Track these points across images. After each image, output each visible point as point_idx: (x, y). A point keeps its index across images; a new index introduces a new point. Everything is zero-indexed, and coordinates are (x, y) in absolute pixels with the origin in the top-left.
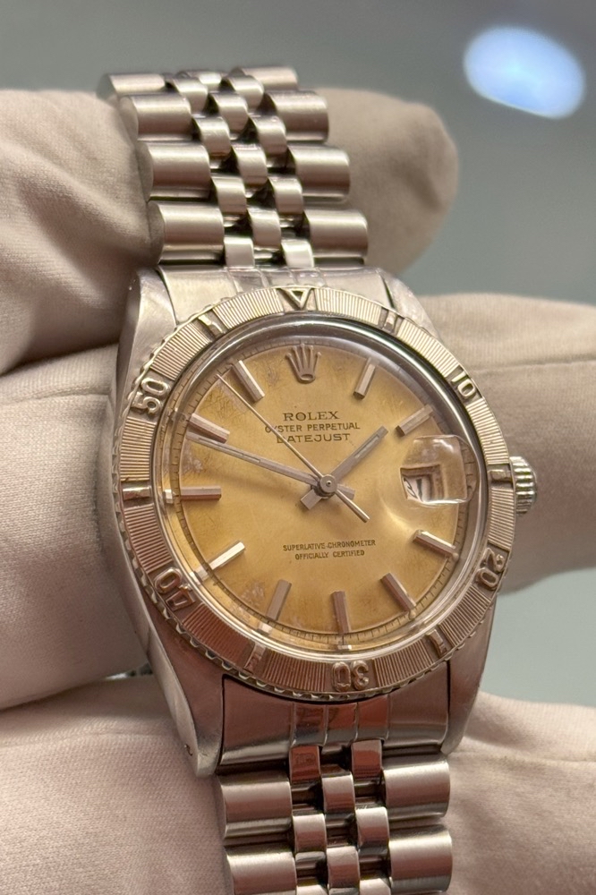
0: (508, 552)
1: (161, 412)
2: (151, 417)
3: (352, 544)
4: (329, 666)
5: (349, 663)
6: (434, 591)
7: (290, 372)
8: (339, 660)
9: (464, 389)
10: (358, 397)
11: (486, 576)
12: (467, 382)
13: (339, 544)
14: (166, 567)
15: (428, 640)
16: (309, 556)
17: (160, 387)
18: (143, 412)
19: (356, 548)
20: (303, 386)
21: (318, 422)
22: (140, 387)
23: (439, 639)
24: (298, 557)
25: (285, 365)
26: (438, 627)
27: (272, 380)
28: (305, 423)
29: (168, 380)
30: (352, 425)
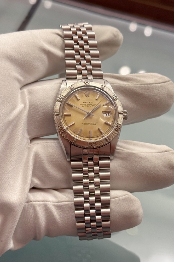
0: (121, 125)
1: (62, 101)
2: (60, 102)
3: (94, 123)
4: (88, 142)
5: (91, 142)
6: (108, 131)
7: (85, 95)
8: (90, 141)
9: (115, 98)
10: (96, 99)
11: (116, 129)
12: (116, 97)
13: (91, 123)
14: (61, 126)
15: (105, 139)
16: (86, 125)
17: (62, 97)
18: (59, 101)
19: (95, 124)
20: (87, 98)
21: (89, 103)
22: (59, 97)
23: (107, 139)
24: (84, 125)
25: (84, 94)
26: (107, 137)
27: (82, 97)
28: (87, 104)
29: (63, 96)
30: (95, 104)
